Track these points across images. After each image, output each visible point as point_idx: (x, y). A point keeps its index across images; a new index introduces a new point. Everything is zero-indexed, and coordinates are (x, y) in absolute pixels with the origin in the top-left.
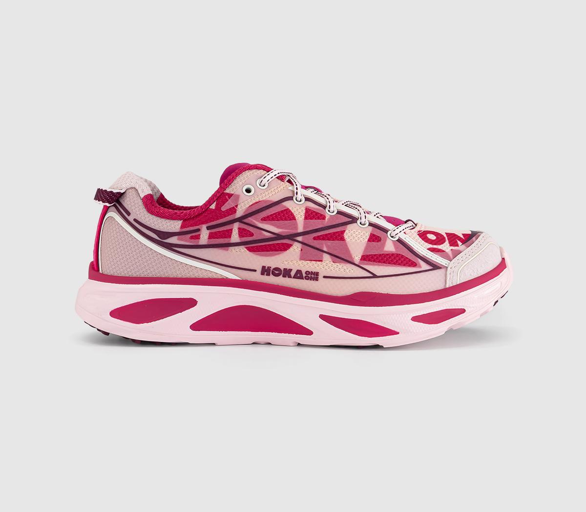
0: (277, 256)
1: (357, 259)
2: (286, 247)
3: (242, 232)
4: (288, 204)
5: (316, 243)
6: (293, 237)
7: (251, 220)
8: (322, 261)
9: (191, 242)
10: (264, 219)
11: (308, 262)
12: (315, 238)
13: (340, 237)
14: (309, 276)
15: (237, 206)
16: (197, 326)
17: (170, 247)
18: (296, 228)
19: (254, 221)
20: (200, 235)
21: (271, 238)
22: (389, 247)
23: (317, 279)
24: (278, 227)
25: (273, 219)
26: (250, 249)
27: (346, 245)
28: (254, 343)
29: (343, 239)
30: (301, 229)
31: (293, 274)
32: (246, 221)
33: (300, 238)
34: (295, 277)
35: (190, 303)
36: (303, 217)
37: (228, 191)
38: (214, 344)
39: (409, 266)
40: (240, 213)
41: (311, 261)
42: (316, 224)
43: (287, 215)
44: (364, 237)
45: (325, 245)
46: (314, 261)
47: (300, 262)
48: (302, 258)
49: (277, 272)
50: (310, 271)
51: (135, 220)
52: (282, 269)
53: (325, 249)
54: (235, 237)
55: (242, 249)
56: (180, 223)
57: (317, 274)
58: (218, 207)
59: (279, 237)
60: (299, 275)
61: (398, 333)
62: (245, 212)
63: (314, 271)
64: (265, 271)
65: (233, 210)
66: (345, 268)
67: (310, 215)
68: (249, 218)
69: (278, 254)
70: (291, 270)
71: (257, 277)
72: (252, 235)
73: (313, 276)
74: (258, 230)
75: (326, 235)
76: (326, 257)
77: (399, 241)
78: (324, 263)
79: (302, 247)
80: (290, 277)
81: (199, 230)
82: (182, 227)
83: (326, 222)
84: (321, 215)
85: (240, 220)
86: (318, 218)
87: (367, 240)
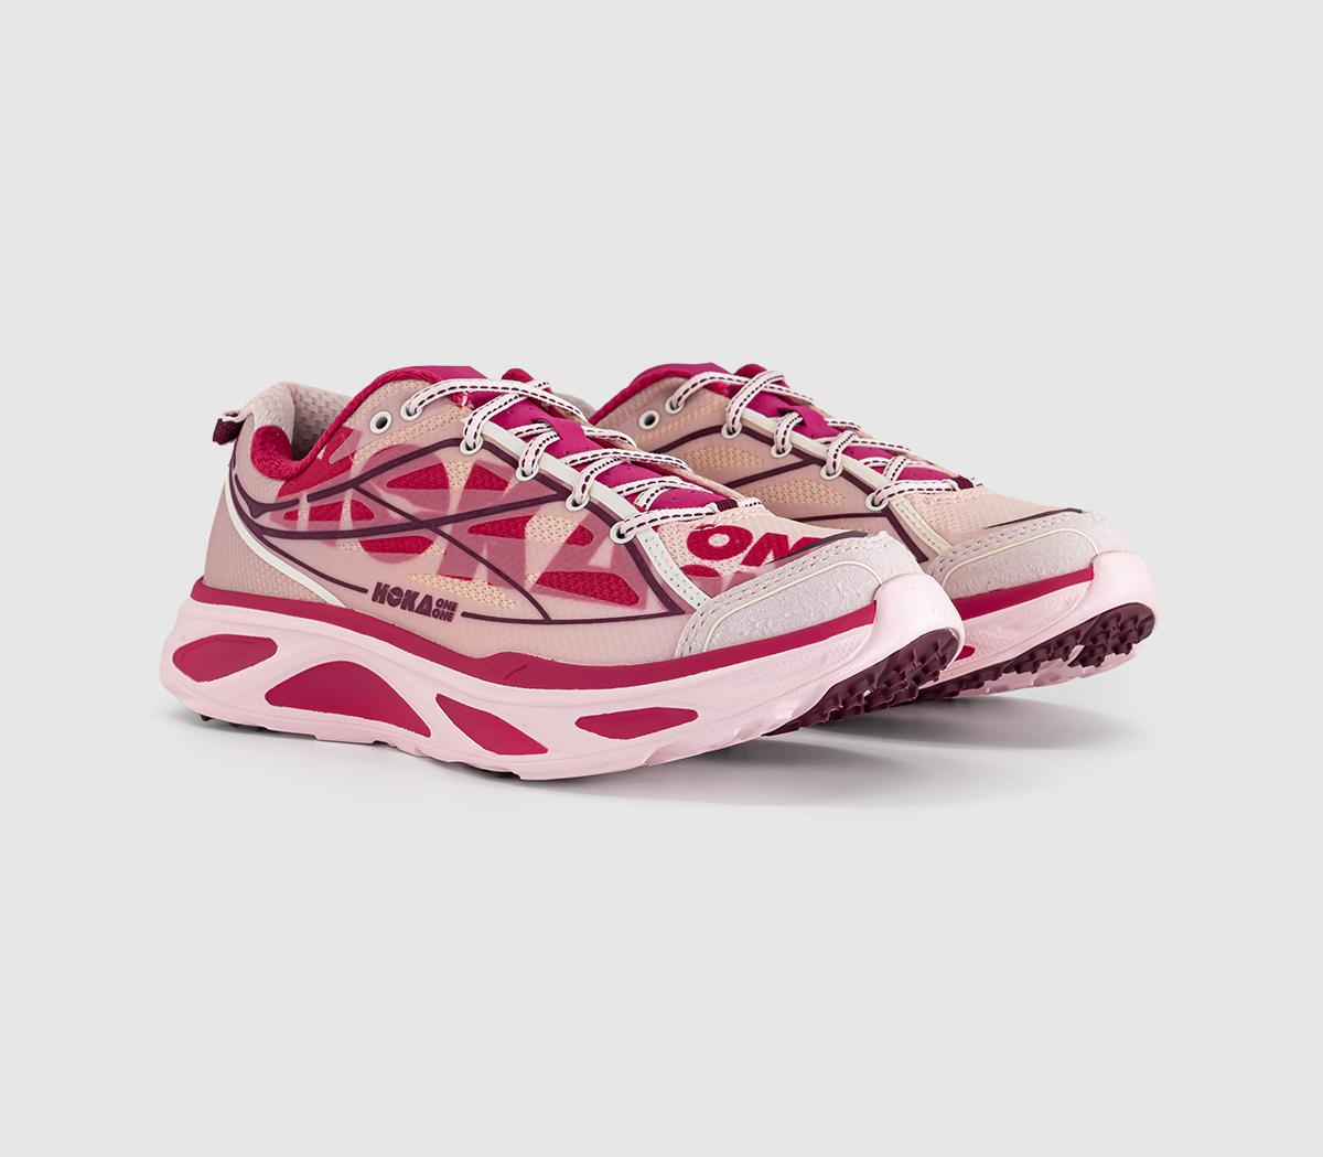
0: (404, 563)
1: (531, 579)
2: (421, 546)
3: (360, 512)
4: (444, 456)
5: (471, 541)
6: (435, 524)
7: (371, 485)
8: (470, 579)
9: (286, 525)
10: (392, 485)
11: (449, 579)
12: (473, 530)
13: (516, 529)
14: (441, 609)
15: (353, 454)
16: (277, 696)
17: (259, 532)
18: (446, 506)
19: (377, 488)
20: (297, 512)
21: (400, 525)
22: (602, 558)
23: (449, 618)
24: (415, 502)
25: (406, 486)
26: (369, 547)
27: (522, 549)
28: (377, 743)
29: (520, 534)
30: (453, 510)
31: (418, 602)
32: (363, 486)
33: (447, 529)
34: (420, 611)
35: (261, 649)
36: (463, 483)
37: (346, 424)
38: (312, 737)
39: (622, 603)
40: (356, 470)
41: (454, 577)
42: (487, 498)
43: (436, 478)
44: (562, 532)
45: (487, 546)
46: (459, 578)
47: (435, 580)
48: (443, 572)
50: (445, 599)
52: (405, 592)
53: (484, 555)
54: (346, 522)
55: (354, 545)
56: (280, 484)
57: (453, 606)
58: (326, 456)
59: (415, 522)
62: (365, 467)
63: (451, 599)
64: (382, 594)
65: (346, 464)
66: (503, 596)
67: (481, 478)
68: (370, 481)
69: (406, 560)
70: (417, 594)
71: (365, 605)
72: (369, 515)
73: (446, 610)
74: (381, 506)
76: (482, 572)
77: (633, 548)
78: (472, 585)
79: (448, 547)
80: (411, 609)
81: (297, 502)
82: (281, 493)
83: (505, 496)
84: (499, 479)
85: (355, 484)
86: (492, 487)
87: (564, 539)
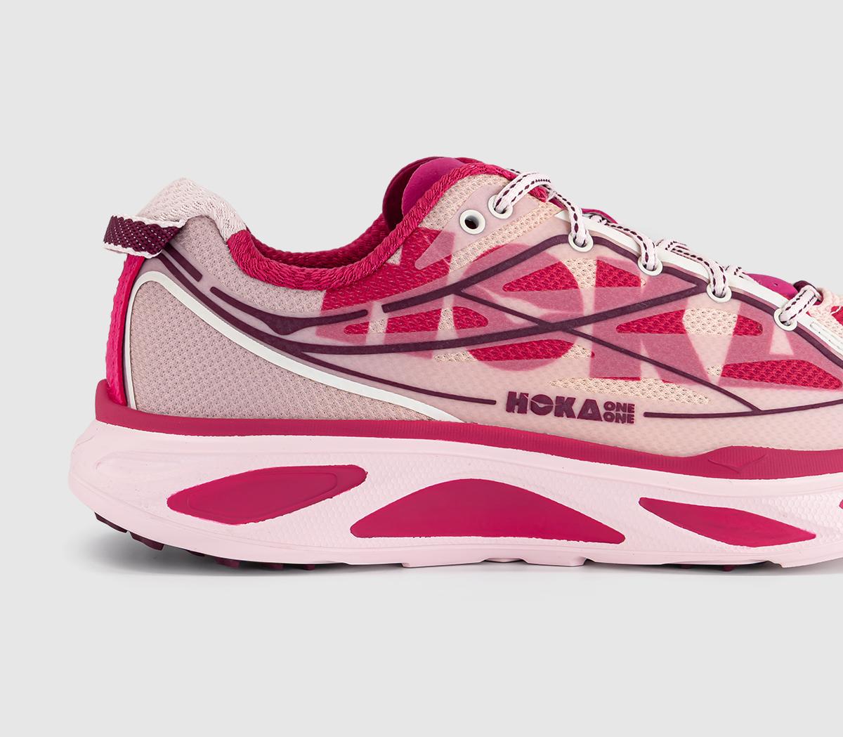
0: (540, 370)
1: (714, 374)
2: (559, 349)
3: (462, 318)
4: (559, 253)
5: (624, 340)
6: (572, 326)
7: (481, 289)
8: (638, 379)
9: (347, 341)
10: (510, 288)
11: (609, 381)
12: (620, 329)
13: (673, 324)
14: (614, 412)
15: (449, 258)
16: (365, 528)
17: (300, 351)
18: (579, 306)
19: (488, 291)
20: (367, 324)
21: (525, 329)
22: (781, 346)
23: (630, 420)
24: (540, 304)
25: (529, 288)
26: (482, 355)
27: (689, 343)
28: (485, 561)
29: (680, 329)
30: (589, 309)
31: (577, 408)
32: (470, 291)
33: (588, 329)
34: (582, 416)
35: (351, 477)
36: (593, 281)
37: (427, 224)
38: (400, 565)
39: (826, 387)
40: (456, 273)
41: (616, 378)
42: (621, 296)
43: (559, 278)
44: (725, 324)
45: (642, 344)
46: (622, 378)
47: (592, 382)
48: (595, 373)
49: (541, 405)
50: (614, 401)
51: (214, 290)
52: (553, 399)
53: (644, 353)
54: (447, 328)
55: (463, 354)
56: (320, 296)
57: (630, 408)
58: (409, 259)
59: (541, 326)
60: (590, 411)
61: (813, 536)
62: (467, 272)
63: (623, 401)
64: (516, 402)
65: (441, 268)
66: (690, 393)
67: (608, 276)
68: (478, 286)
69: (542, 364)
70: (572, 400)
71: (498, 416)
72: (483, 322)
73: (622, 413)
74: (497, 312)
75: (645, 321)
76: (647, 370)
77: (800, 331)
78: (643, 384)
79: (593, 347)
80: (571, 415)
81: (364, 313)
82: (325, 306)
83: (642, 292)
84: (631, 276)
85: (457, 289)
86: (625, 283)
87: (731, 331)
